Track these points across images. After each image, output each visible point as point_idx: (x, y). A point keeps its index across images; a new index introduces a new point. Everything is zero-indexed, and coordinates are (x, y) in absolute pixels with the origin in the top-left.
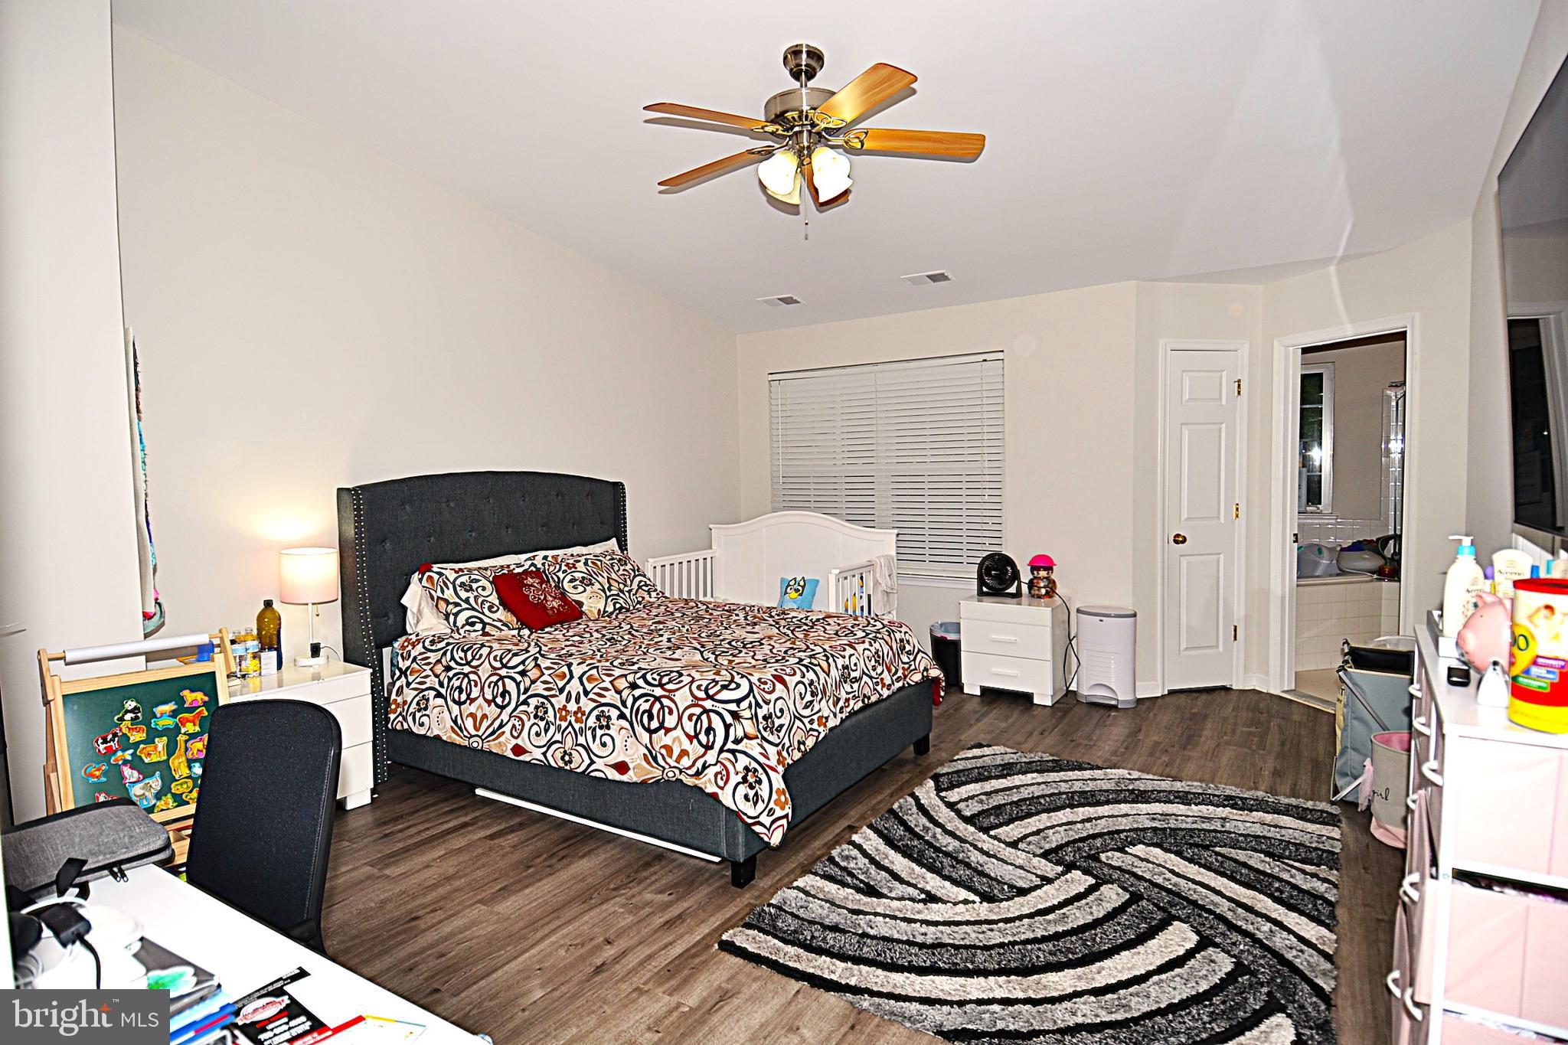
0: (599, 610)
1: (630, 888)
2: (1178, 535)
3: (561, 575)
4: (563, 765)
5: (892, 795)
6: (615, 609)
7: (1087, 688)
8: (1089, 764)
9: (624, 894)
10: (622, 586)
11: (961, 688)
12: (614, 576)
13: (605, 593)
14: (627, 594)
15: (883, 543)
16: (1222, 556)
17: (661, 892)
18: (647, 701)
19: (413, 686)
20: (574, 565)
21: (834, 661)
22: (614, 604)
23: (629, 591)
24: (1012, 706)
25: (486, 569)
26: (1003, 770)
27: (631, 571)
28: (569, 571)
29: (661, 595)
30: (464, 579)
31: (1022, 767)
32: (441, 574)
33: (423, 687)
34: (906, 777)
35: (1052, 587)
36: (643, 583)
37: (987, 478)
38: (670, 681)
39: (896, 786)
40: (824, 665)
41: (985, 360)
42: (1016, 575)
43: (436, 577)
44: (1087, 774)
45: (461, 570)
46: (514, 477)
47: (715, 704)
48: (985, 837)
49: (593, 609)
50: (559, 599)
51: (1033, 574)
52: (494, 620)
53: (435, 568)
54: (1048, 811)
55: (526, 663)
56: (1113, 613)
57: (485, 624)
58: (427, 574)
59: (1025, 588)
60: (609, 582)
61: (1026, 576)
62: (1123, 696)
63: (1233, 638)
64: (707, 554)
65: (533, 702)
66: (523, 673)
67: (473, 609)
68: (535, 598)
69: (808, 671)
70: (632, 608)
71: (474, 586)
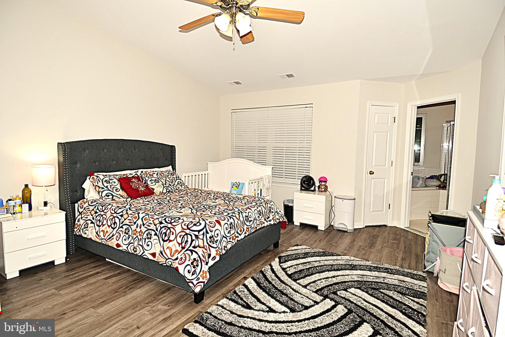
0: (160, 192)
1: (154, 303)
2: (371, 171)
3: (147, 178)
4: (133, 252)
5: (262, 264)
6: (167, 192)
7: (337, 225)
8: (336, 254)
9: (150, 305)
10: (170, 183)
11: (293, 223)
12: (168, 179)
13: (163, 185)
14: (172, 186)
15: (267, 171)
16: (386, 179)
17: (165, 305)
18: (165, 229)
19: (83, 218)
20: (152, 175)
21: (242, 214)
22: (167, 190)
23: (173, 185)
24: (311, 230)
25: (117, 175)
26: (304, 255)
27: (175, 178)
28: (150, 177)
29: (186, 186)
30: (107, 179)
31: (311, 254)
32: (97, 177)
33: (87, 219)
34: (269, 257)
35: (326, 187)
36: (179, 182)
37: (305, 149)
38: (174, 222)
39: (264, 261)
40: (238, 216)
41: (306, 107)
42: (314, 184)
43: (95, 178)
44: (335, 258)
45: (106, 175)
46: (131, 142)
47: (190, 231)
48: (294, 283)
49: (158, 191)
50: (145, 187)
51: (320, 183)
52: (117, 195)
53: (96, 174)
54: (319, 273)
55: (123, 212)
56: (347, 198)
57: (113, 196)
58: (92, 176)
59: (317, 188)
60: (165, 181)
61: (317, 184)
62: (350, 228)
63: (388, 208)
64: (206, 172)
65: (125, 227)
66: (122, 216)
67: (109, 190)
68: (135, 186)
69: (230, 219)
70: (174, 191)
71: (111, 181)
